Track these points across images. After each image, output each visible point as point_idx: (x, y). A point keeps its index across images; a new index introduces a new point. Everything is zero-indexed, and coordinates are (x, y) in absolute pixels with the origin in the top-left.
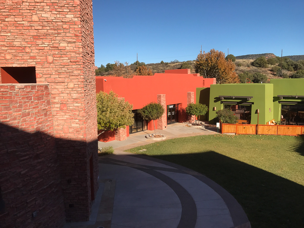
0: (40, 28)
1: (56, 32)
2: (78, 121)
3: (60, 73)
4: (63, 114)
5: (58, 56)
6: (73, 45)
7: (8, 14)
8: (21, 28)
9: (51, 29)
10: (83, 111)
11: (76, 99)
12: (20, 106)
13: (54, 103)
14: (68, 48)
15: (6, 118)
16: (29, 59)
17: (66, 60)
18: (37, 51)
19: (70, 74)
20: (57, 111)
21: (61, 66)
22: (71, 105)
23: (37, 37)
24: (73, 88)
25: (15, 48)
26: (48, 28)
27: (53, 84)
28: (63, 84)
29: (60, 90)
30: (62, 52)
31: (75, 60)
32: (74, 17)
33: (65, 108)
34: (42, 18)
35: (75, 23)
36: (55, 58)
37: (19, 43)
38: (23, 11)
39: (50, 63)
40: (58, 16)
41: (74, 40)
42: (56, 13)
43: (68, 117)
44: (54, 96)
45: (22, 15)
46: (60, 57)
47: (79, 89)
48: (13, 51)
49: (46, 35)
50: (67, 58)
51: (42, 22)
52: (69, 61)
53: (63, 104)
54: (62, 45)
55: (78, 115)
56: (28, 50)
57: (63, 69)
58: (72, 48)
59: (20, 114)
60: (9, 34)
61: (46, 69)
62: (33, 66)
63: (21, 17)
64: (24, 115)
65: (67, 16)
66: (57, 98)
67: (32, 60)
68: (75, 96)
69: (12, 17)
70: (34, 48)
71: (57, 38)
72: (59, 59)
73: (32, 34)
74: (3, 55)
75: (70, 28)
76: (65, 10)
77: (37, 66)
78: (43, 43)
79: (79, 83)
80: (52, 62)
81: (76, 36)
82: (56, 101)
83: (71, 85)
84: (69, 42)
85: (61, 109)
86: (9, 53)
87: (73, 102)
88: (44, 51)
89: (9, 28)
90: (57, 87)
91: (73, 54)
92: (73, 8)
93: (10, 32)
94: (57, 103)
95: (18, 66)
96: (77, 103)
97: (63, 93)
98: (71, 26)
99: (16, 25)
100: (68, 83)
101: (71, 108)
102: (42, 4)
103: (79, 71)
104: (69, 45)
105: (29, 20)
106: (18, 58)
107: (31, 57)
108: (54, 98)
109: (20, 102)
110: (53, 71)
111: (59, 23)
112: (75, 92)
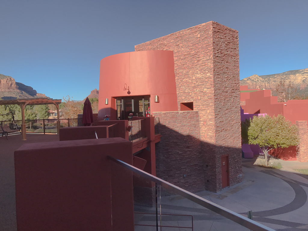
0: (196, 82)
1: (202, 83)
2: (211, 131)
3: (203, 105)
4: (205, 127)
5: (203, 96)
6: (210, 89)
7: (184, 77)
8: (188, 84)
9: (200, 82)
10: (214, 126)
11: (210, 119)
12: (181, 121)
13: (201, 121)
14: (207, 91)
15: (173, 126)
16: (191, 98)
17: (206, 98)
18: (194, 94)
19: (208, 105)
20: (202, 125)
21: (204, 101)
22: (208, 122)
23: (194, 87)
24: (209, 113)
25: (186, 93)
26: (199, 82)
27: (200, 111)
28: (205, 111)
29: (204, 114)
30: (205, 93)
31: (210, 97)
32: (210, 75)
33: (205, 124)
34: (196, 77)
35: (211, 78)
36: (201, 97)
37: (187, 91)
38: (190, 75)
39: (199, 100)
40: (203, 75)
41: (210, 87)
42: (202, 74)
43: (207, 129)
44: (201, 117)
45: (189, 77)
46: (204, 96)
47: (212, 114)
48: (185, 95)
49: (198, 85)
50: (207, 97)
51: (197, 79)
52: (208, 98)
53: (205, 121)
54: (204, 90)
55: (212, 128)
56: (190, 94)
57: (205, 103)
58: (209, 91)
59: (180, 125)
60: (184, 87)
61: (197, 103)
62: (192, 102)
63: (188, 78)
64: (182, 126)
65: (207, 75)
66: (202, 118)
67: (192, 99)
68: (210, 117)
69: (185, 79)
70: (193, 93)
71: (203, 87)
72: (203, 97)
73: (192, 86)
74: (181, 97)
75: (208, 80)
76: (206, 72)
77: (194, 102)
78: (197, 90)
79: (212, 110)
80: (200, 99)
81: (211, 84)
82: (201, 120)
83: (208, 111)
84: (208, 88)
85: (204, 125)
86: (184, 96)
87: (209, 121)
88: (197, 94)
89: (184, 84)
90: (202, 112)
91: (210, 95)
92: (210, 70)
93: (184, 86)
94: (202, 121)
95: (187, 102)
96: (211, 121)
97: (204, 116)
98: (209, 80)
99: (187, 82)
100: (207, 110)
101: (208, 124)
102: (197, 70)
103: (212, 104)
104: (208, 90)
105: (192, 79)
106: (187, 98)
107: (191, 97)
108: (201, 118)
109: (180, 120)
110: (201, 104)
111: (204, 79)
112: (210, 115)
